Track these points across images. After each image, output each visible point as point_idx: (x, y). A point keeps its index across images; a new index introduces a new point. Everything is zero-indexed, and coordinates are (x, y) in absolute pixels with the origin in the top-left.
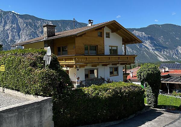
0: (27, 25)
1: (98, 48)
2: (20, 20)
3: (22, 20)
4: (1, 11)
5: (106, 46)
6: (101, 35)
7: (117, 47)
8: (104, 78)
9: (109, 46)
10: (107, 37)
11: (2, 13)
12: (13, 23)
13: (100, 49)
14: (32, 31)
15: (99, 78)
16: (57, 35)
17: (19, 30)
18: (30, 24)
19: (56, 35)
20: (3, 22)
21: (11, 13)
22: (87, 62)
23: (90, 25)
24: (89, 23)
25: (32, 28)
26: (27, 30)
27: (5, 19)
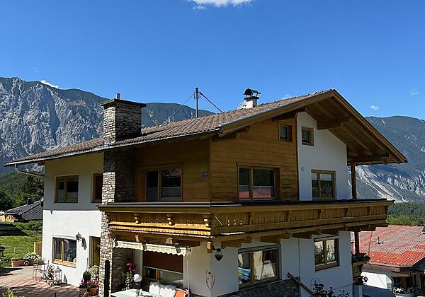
0: (74, 113)
1: (281, 178)
2: (60, 102)
3: (64, 102)
4: (18, 81)
5: (303, 170)
6: (289, 136)
7: (333, 174)
8: (298, 278)
9: (313, 171)
10: (304, 142)
11: (20, 86)
12: (42, 107)
13: (287, 182)
14: (86, 127)
15: (284, 277)
16: (145, 134)
17: (55, 123)
18: (83, 111)
19: (142, 133)
20: (21, 105)
21: (39, 87)
22: (251, 227)
23: (250, 104)
24: (248, 100)
25: (86, 119)
26: (73, 125)
27: (26, 98)
